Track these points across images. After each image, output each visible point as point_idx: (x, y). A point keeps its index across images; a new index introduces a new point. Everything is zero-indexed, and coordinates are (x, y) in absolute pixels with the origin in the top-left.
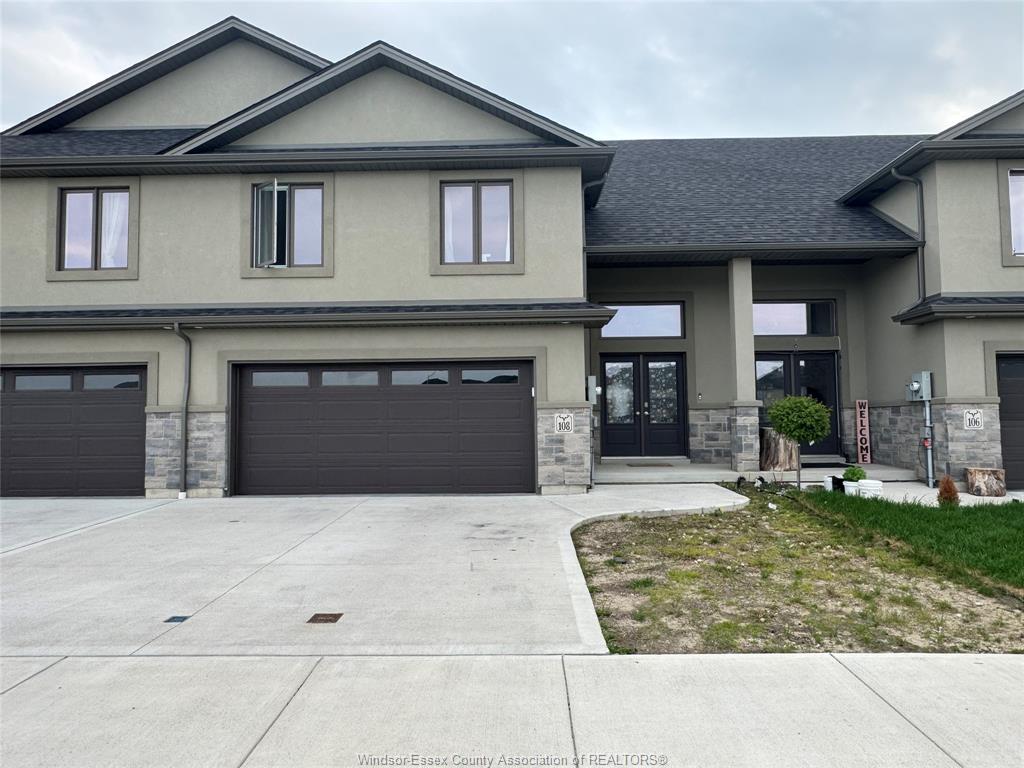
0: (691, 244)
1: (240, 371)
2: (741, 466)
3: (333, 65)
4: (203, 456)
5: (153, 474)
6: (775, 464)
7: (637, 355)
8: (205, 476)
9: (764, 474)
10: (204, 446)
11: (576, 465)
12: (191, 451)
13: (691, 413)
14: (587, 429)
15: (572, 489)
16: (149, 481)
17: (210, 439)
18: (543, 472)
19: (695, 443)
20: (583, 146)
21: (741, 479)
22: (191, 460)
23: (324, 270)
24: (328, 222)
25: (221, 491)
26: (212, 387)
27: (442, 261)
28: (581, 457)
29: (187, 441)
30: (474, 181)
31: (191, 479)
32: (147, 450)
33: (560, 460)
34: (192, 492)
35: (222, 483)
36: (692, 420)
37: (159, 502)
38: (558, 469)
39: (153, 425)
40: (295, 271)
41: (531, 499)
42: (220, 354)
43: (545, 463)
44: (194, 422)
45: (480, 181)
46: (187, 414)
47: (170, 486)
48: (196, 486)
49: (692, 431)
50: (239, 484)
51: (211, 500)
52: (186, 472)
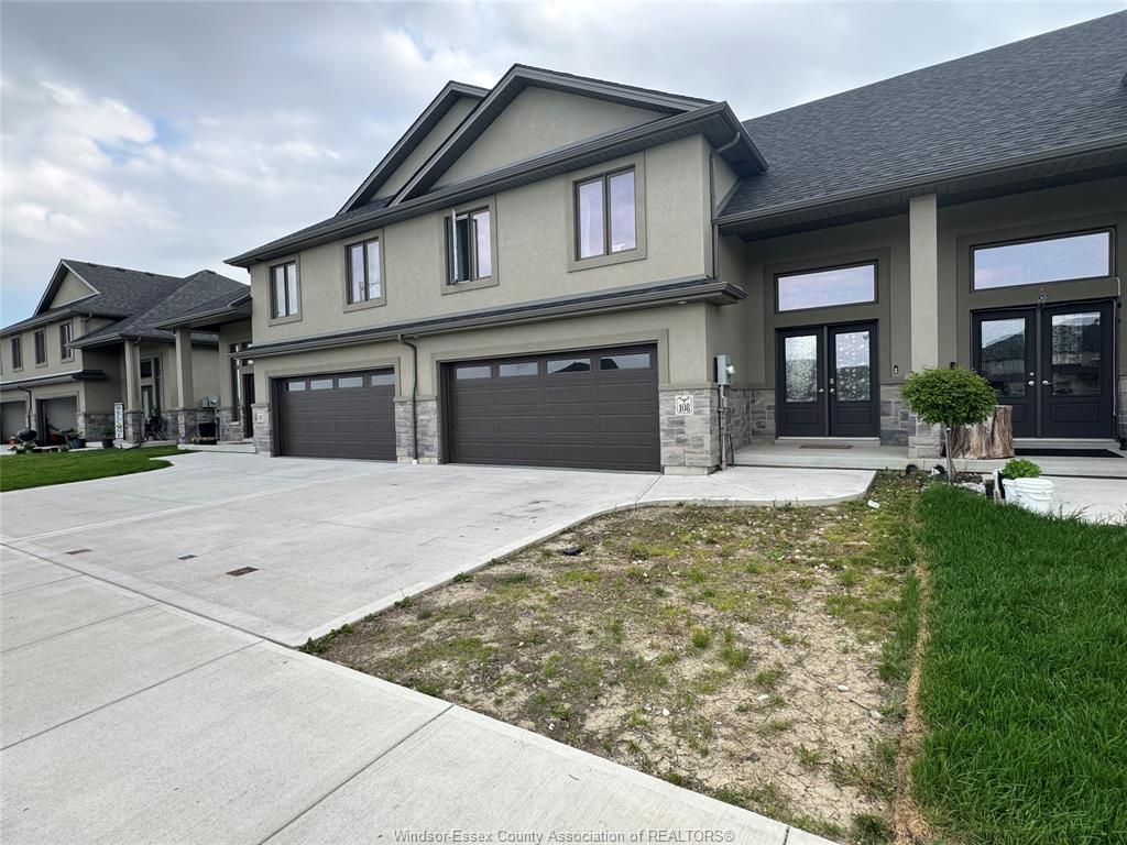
5: (400, 446)
7: (821, 326)
8: (427, 448)
10: (425, 426)
11: (695, 446)
12: (419, 429)
13: (883, 388)
14: (707, 411)
15: (693, 470)
16: (400, 452)
17: (428, 421)
18: (665, 452)
21: (910, 468)
22: (419, 436)
23: (493, 280)
25: (436, 460)
26: (429, 383)
27: (578, 257)
28: (701, 439)
31: (420, 450)
32: (397, 428)
33: (681, 442)
34: (421, 460)
38: (678, 450)
39: (399, 410)
42: (432, 355)
43: (667, 444)
44: (419, 408)
45: (608, 174)
46: (415, 402)
47: (409, 455)
48: (423, 455)
49: (883, 409)
50: (450, 455)
51: (430, 466)
52: (416, 445)
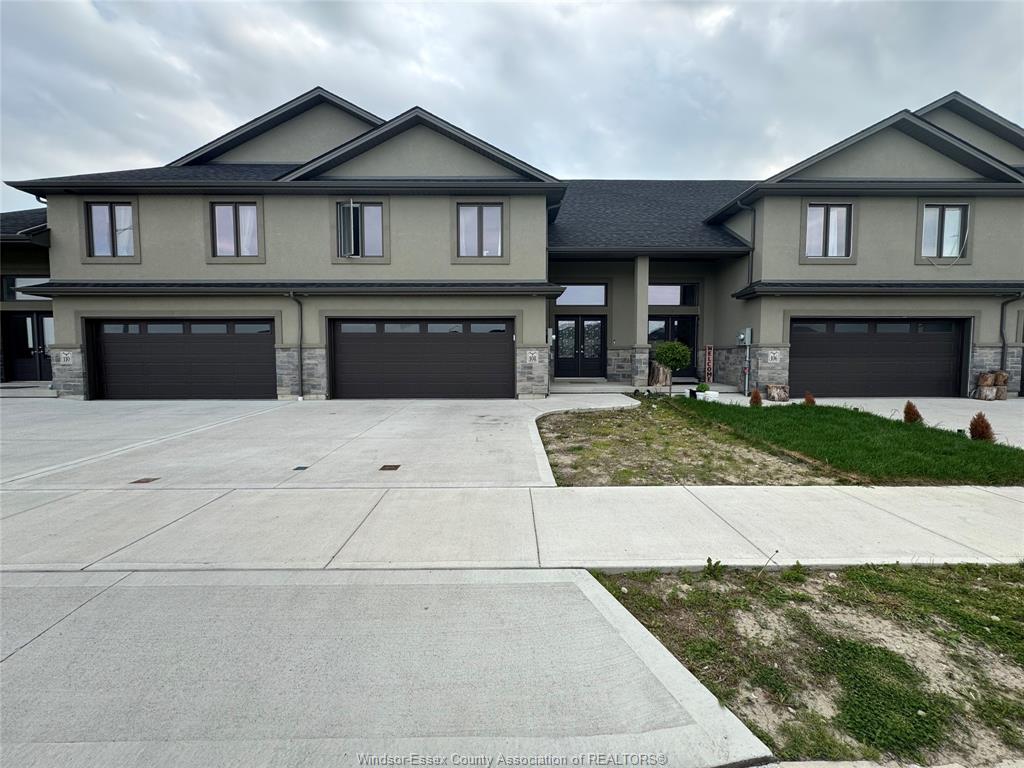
0: (613, 247)
1: (333, 323)
2: (637, 383)
3: (386, 123)
4: (311, 375)
5: (282, 386)
6: (657, 382)
7: (577, 316)
8: (314, 387)
9: (650, 388)
10: (313, 369)
11: (539, 382)
12: (305, 372)
13: (609, 352)
14: (547, 361)
15: (536, 396)
16: (279, 390)
17: (316, 365)
18: (519, 386)
19: (610, 370)
20: (548, 182)
21: (637, 391)
22: (305, 377)
23: (384, 260)
24: (386, 229)
25: (324, 397)
26: (316, 333)
27: (458, 255)
28: (542, 377)
29: (302, 366)
30: (477, 204)
31: (306, 389)
32: (277, 371)
33: (530, 379)
34: (307, 397)
35: (325, 391)
36: (609, 356)
37: (286, 403)
38: (529, 384)
39: (280, 356)
40: (366, 260)
41: (513, 401)
42: (321, 312)
43: (521, 381)
44: (306, 354)
45: (483, 204)
46: (301, 349)
47: (292, 393)
48: (309, 393)
49: (609, 362)
50: (335, 392)
51: (319, 402)
52: (302, 385)
